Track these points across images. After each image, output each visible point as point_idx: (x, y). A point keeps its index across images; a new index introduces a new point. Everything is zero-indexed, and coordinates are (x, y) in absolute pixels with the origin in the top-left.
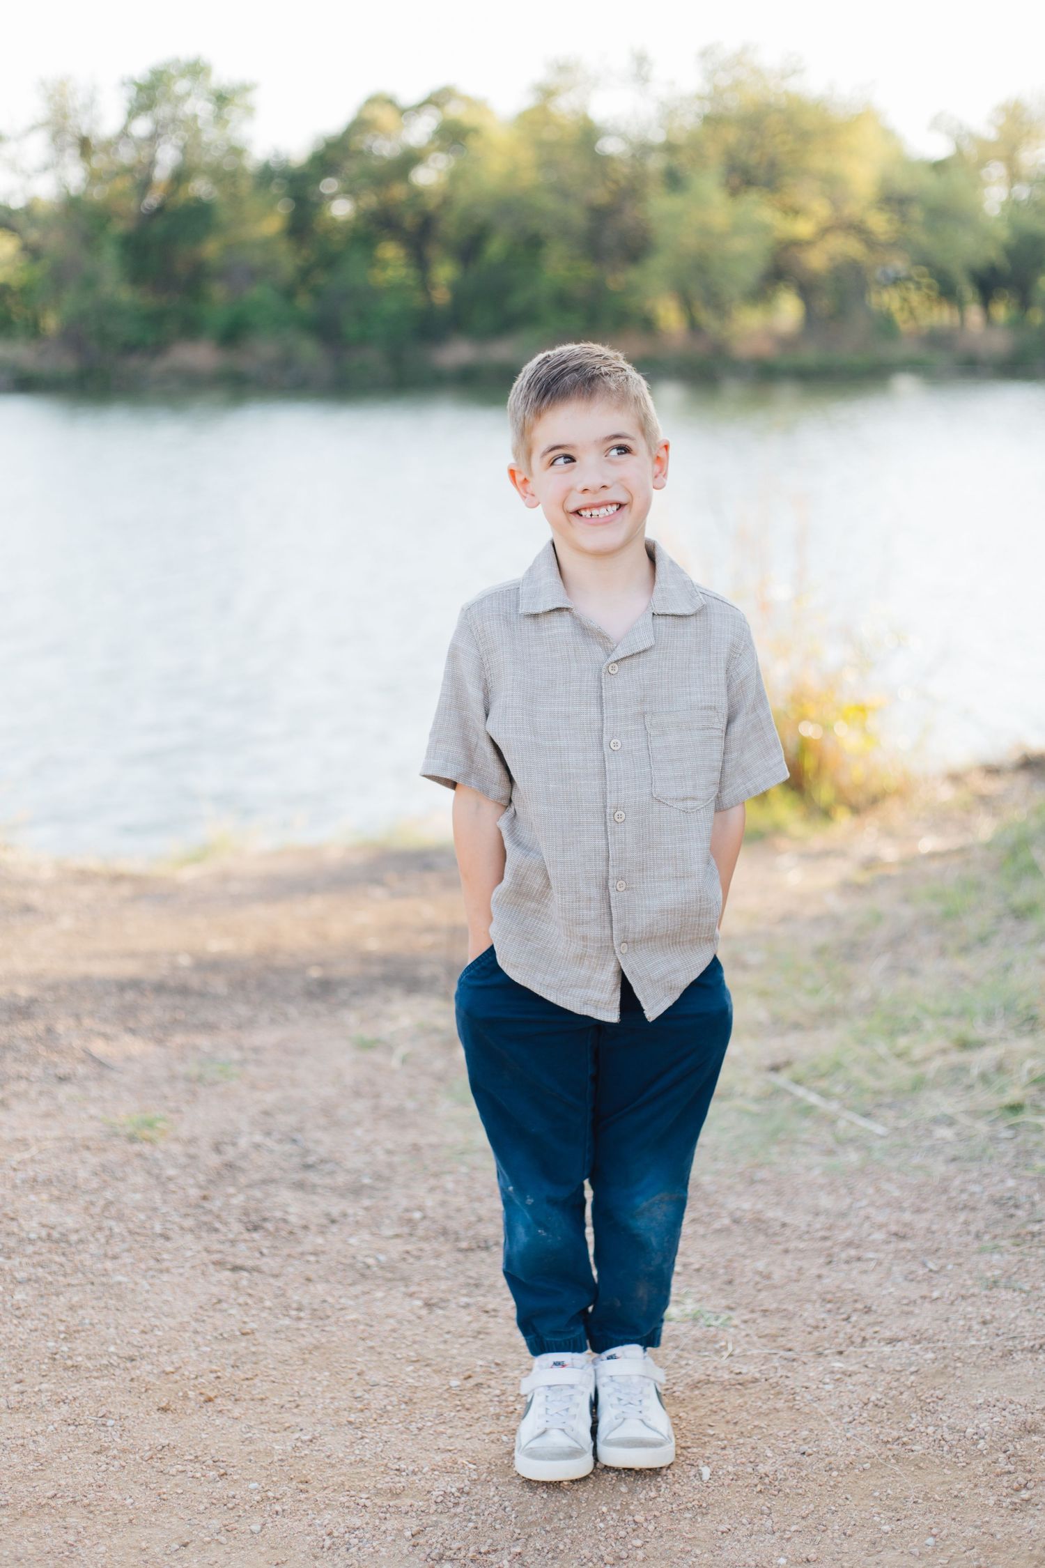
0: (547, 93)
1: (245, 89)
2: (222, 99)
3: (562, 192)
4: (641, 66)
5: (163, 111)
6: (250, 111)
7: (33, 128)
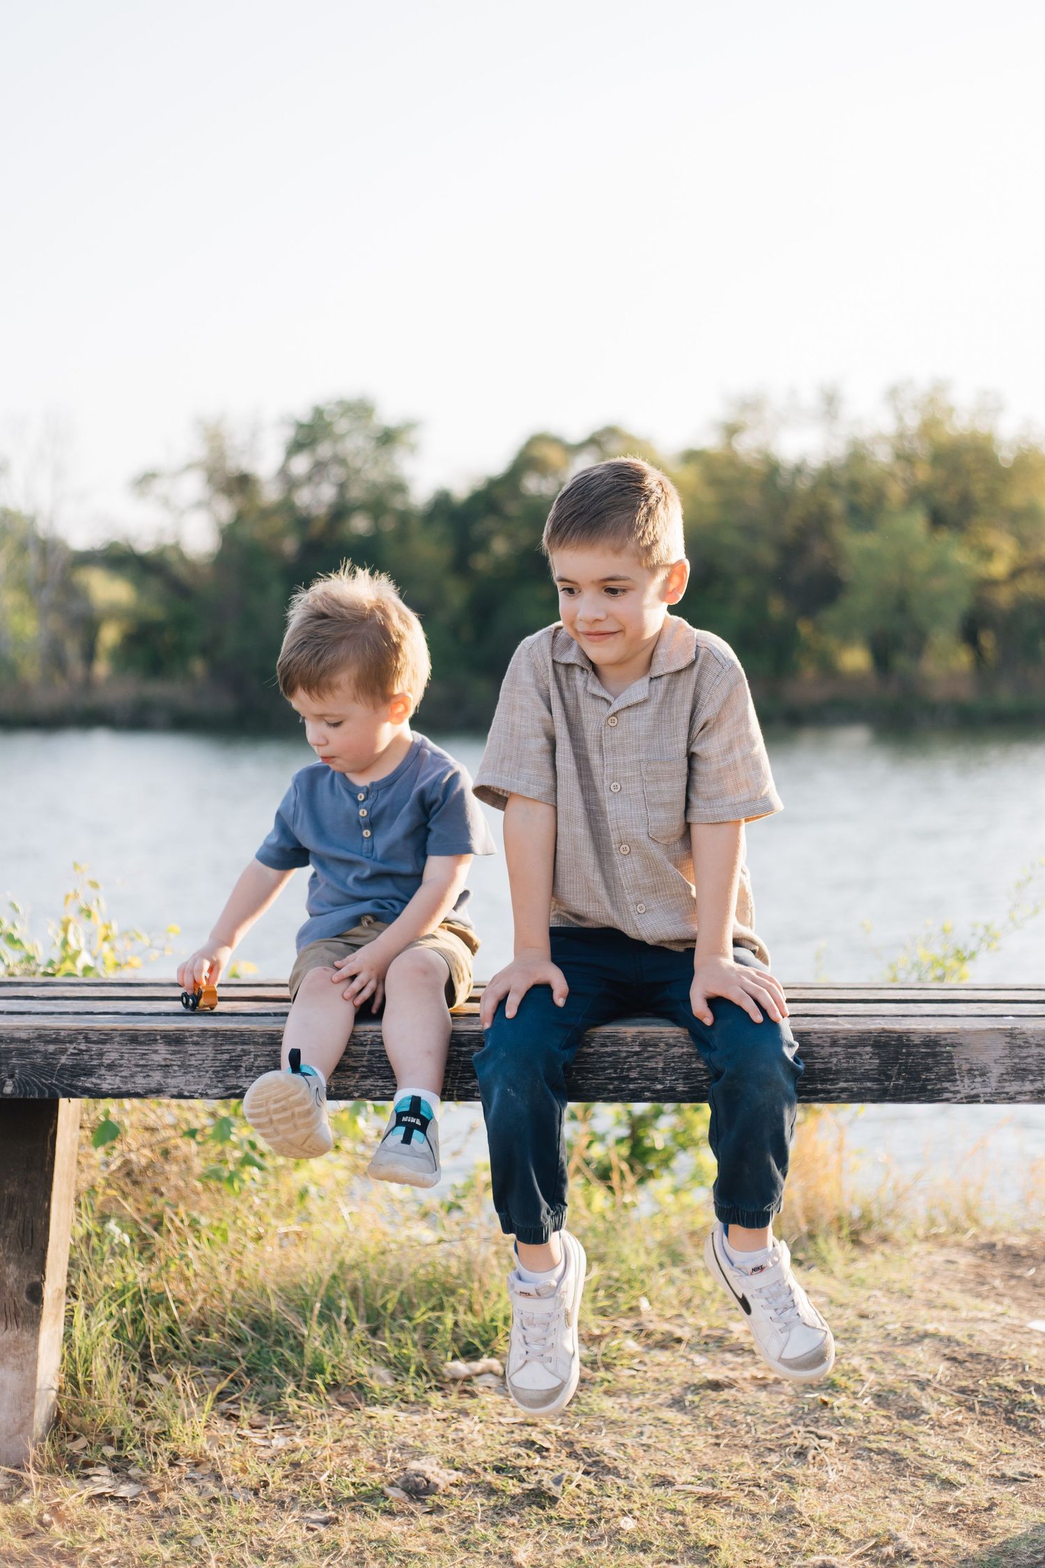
0: (732, 431)
1: (410, 426)
2: (387, 438)
3: (750, 530)
4: (831, 402)
5: (324, 450)
6: (413, 449)
7: (189, 467)
